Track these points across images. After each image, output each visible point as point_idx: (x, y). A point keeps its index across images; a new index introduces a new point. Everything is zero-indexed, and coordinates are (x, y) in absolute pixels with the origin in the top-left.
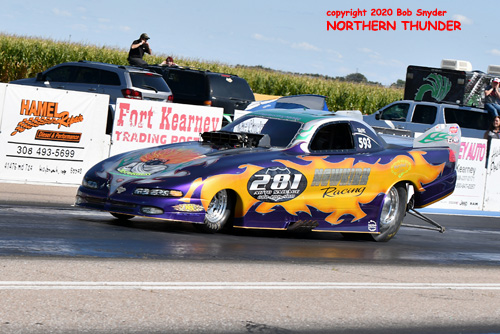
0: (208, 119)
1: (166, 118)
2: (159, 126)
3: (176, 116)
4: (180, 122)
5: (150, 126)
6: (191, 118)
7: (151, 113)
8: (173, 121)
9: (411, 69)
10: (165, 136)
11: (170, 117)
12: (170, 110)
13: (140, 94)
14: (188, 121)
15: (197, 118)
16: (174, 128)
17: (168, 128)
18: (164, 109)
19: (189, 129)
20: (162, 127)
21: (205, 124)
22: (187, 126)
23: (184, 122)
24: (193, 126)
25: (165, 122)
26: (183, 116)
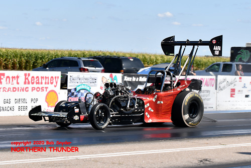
0: (52, 77)
1: (27, 79)
2: (23, 83)
3: (33, 77)
4: (35, 80)
5: (18, 83)
6: (42, 78)
7: (18, 77)
8: (32, 80)
9: (233, 49)
10: (28, 88)
11: (30, 78)
12: (29, 75)
13: (87, 70)
14: (40, 79)
15: (46, 78)
16: (33, 83)
17: (29, 83)
18: (25, 75)
19: (42, 83)
20: (25, 83)
21: (51, 80)
22: (40, 81)
23: (38, 80)
24: (44, 81)
25: (27, 81)
26: (37, 77)
